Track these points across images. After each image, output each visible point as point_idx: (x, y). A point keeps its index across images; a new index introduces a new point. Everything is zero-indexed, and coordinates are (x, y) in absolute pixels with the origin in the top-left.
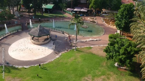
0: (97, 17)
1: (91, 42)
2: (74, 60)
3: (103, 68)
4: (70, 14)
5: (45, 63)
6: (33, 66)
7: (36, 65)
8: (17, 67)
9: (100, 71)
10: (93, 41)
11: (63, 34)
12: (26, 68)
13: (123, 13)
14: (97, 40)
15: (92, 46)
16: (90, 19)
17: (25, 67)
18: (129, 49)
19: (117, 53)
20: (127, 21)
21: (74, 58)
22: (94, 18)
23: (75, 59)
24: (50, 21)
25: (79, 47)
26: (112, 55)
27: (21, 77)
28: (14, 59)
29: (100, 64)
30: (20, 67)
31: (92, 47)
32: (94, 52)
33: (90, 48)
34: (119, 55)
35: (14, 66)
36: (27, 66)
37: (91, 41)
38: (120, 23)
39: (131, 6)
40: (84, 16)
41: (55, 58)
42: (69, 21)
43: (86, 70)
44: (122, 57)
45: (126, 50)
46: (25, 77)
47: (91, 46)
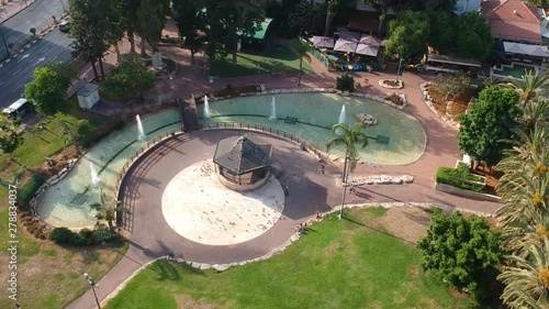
0: (407, 78)
1: (384, 190)
2: (339, 253)
3: (410, 284)
4: (322, 60)
5: (264, 258)
6: (235, 264)
7: (242, 264)
8: (195, 265)
9: (404, 294)
10: (390, 183)
11: (304, 149)
12: (219, 272)
13: (483, 116)
14: (402, 182)
15: (386, 205)
16: (386, 86)
17: (216, 266)
18: (479, 254)
19: (450, 260)
20: (491, 141)
21: (338, 245)
22: (397, 84)
23: (341, 249)
24: (261, 91)
25: (350, 206)
26: (438, 262)
27: (213, 297)
28: (183, 239)
29: (404, 272)
30: (204, 266)
31: (387, 209)
32: (392, 228)
33: (382, 211)
34: (455, 265)
35: (189, 262)
36: (220, 263)
37: (385, 183)
38: (471, 141)
39: (508, 100)
40: (367, 71)
41: (289, 243)
42: (318, 92)
43: (370, 289)
44: (461, 274)
45: (471, 253)
46: (222, 299)
47: (383, 205)
